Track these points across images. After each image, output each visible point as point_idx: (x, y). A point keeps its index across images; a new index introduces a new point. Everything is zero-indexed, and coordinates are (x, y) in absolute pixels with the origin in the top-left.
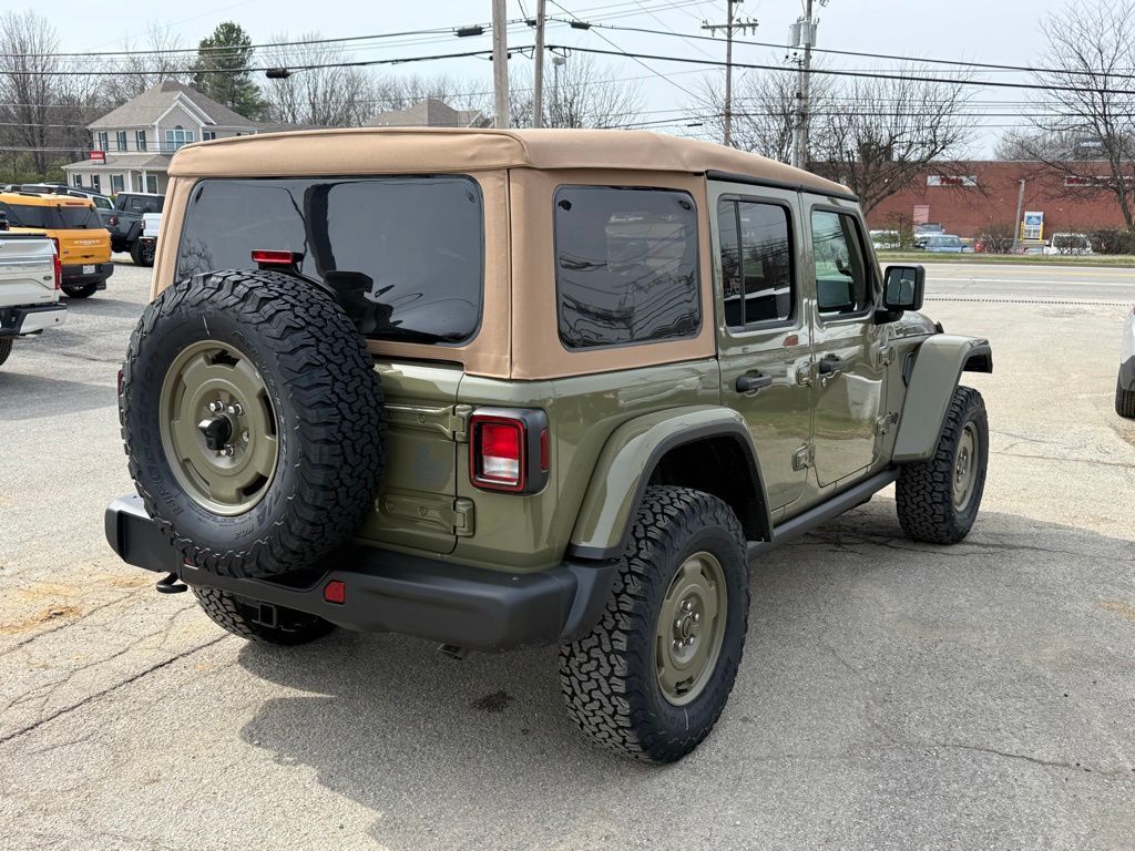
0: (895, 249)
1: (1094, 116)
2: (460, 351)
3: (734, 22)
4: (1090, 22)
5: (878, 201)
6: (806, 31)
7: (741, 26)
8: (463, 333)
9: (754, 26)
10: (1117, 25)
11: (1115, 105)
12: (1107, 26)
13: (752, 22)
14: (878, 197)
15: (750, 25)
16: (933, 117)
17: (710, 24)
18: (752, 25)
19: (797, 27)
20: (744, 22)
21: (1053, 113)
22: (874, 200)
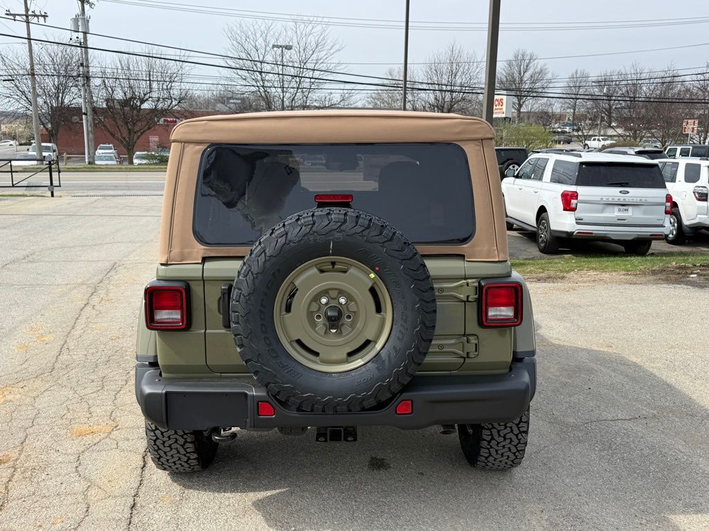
0: (156, 164)
1: (258, 87)
2: (465, 248)
3: (30, 13)
4: (250, 33)
5: (142, 133)
6: (81, 23)
7: (35, 16)
8: (467, 236)
9: (45, 16)
10: (264, 35)
11: (268, 81)
12: (258, 35)
13: (43, 14)
14: (142, 131)
15: (42, 16)
16: (168, 83)
17: (12, 12)
18: (44, 16)
19: (76, 20)
20: (38, 13)
21: (235, 84)
22: (139, 133)
